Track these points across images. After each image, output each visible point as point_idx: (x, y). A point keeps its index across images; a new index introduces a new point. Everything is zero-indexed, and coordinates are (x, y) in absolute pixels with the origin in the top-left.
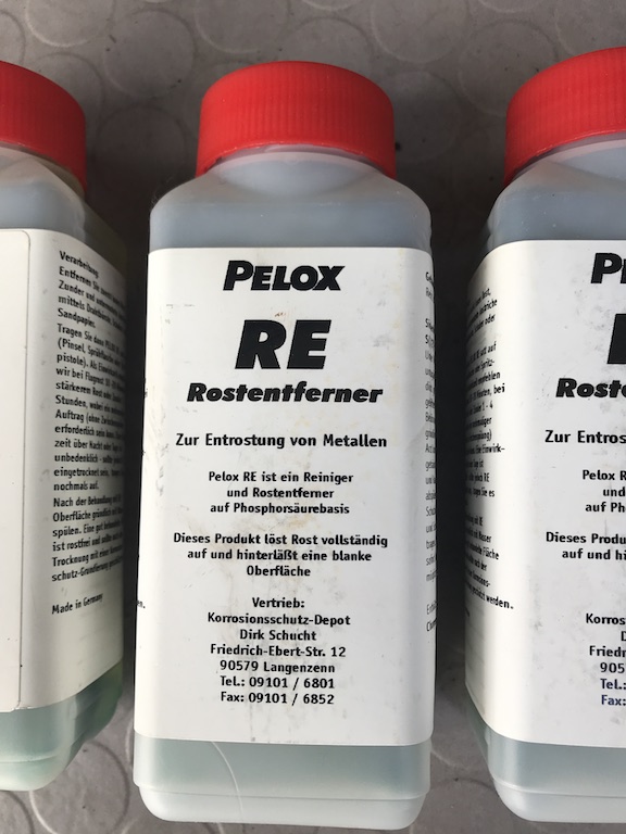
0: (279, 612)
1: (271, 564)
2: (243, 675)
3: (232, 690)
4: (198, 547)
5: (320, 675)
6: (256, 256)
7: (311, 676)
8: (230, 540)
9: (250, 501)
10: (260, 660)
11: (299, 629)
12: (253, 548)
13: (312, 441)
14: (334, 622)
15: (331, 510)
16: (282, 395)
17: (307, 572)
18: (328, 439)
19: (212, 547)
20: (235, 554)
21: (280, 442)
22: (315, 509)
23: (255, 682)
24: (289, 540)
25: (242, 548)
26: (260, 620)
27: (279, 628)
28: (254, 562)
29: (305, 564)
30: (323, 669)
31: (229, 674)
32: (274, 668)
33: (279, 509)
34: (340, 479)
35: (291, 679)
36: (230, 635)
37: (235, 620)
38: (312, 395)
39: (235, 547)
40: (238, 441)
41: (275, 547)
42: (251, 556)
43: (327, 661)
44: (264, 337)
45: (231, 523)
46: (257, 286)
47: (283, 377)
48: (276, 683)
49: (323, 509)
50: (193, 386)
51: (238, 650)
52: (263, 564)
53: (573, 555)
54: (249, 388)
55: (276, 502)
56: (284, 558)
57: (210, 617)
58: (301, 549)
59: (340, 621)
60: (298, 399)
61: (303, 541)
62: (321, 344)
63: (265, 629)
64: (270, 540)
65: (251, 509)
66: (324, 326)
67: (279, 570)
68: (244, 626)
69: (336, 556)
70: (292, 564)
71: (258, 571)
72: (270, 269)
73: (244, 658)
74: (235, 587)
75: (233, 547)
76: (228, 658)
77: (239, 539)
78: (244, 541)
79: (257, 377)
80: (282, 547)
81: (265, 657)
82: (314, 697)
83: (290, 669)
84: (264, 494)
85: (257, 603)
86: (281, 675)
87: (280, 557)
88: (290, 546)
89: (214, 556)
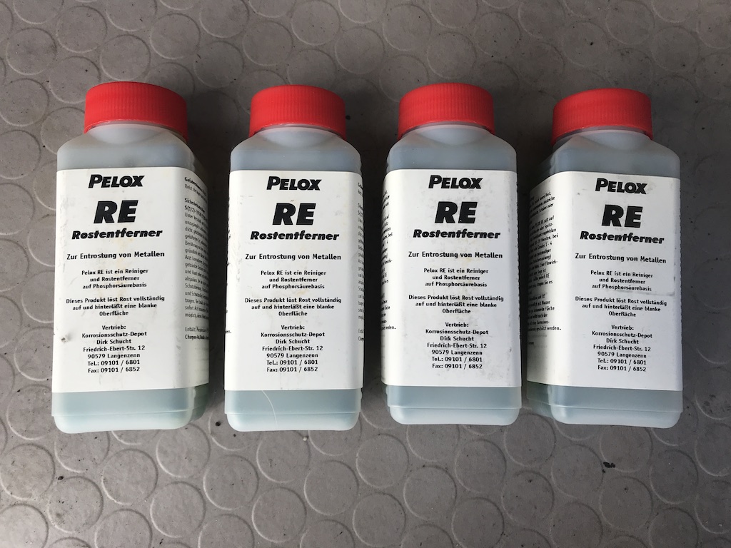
0: (293, 331)
1: (290, 311)
2: (277, 360)
3: (272, 367)
4: (256, 304)
5: (311, 359)
6: (282, 175)
7: (308, 359)
8: (271, 301)
9: (280, 283)
10: (285, 353)
11: (303, 338)
12: (281, 304)
13: (308, 257)
14: (317, 335)
15: (316, 287)
16: (294, 237)
17: (306, 314)
18: (315, 256)
19: (263, 304)
20: (273, 307)
21: (294, 257)
22: (309, 287)
23: (282, 362)
24: (298, 300)
25: (277, 304)
26: (285, 335)
27: (293, 338)
28: (282, 310)
29: (305, 311)
30: (313, 356)
31: (271, 359)
32: (291, 356)
33: (293, 287)
34: (321, 274)
35: (299, 360)
36: (271, 342)
37: (273, 335)
38: (308, 236)
39: (273, 304)
40: (274, 257)
41: (292, 303)
42: (281, 307)
43: (314, 352)
44: (285, 211)
45: (272, 293)
46: (282, 188)
47: (294, 228)
48: (292, 362)
49: (313, 287)
50: (253, 233)
51: (275, 349)
52: (286, 311)
53: (420, 305)
54: (279, 233)
55: (292, 284)
56: (295, 308)
57: (262, 335)
58: (303, 304)
59: (320, 335)
60: (301, 238)
61: (304, 300)
62: (311, 214)
63: (287, 339)
64: (289, 300)
65: (280, 287)
66: (313, 206)
67: (293, 313)
68: (278, 338)
69: (318, 307)
70: (299, 311)
71: (283, 314)
73: (277, 352)
74: (273, 321)
75: (272, 303)
76: (270, 352)
77: (275, 300)
78: (277, 301)
79: (283, 228)
80: (294, 303)
81: (287, 351)
82: (309, 368)
83: (298, 356)
84: (286, 280)
85: (284, 328)
86: (294, 359)
87: (294, 307)
88: (298, 303)
89: (264, 308)
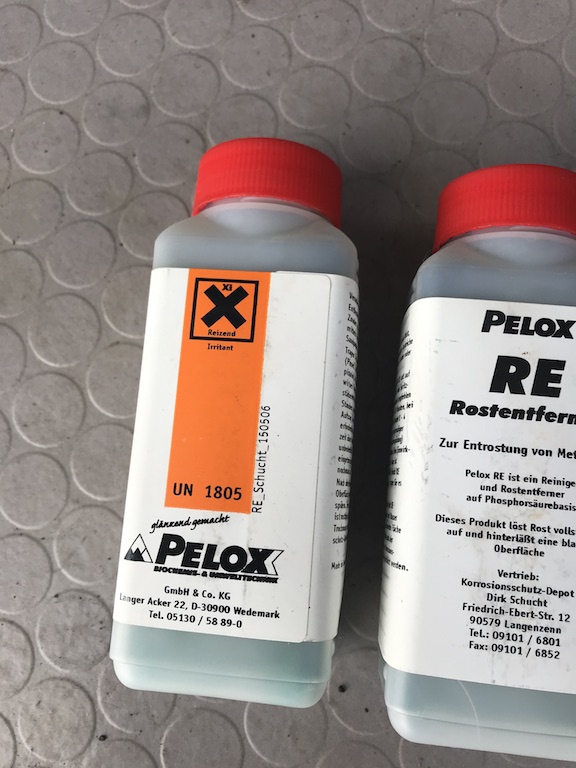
0: (519, 582)
1: (514, 545)
2: (488, 629)
3: (478, 640)
4: (456, 527)
5: (550, 635)
6: (508, 308)
7: (542, 635)
8: (481, 523)
9: (498, 495)
10: (502, 618)
11: (534, 597)
12: (499, 531)
13: (549, 453)
14: (562, 594)
15: (562, 508)
16: (526, 415)
17: (542, 554)
18: (562, 452)
19: (466, 528)
20: (485, 535)
21: (524, 452)
22: (550, 505)
23: (497, 635)
24: (528, 527)
25: (492, 530)
26: (503, 587)
27: (518, 595)
28: (501, 543)
29: (541, 548)
30: (552, 630)
31: (477, 627)
32: (513, 626)
33: (521, 503)
34: (570, 484)
35: (526, 635)
36: (479, 597)
37: (483, 585)
38: (550, 417)
39: (485, 529)
40: (490, 448)
41: (518, 532)
42: (499, 537)
43: (556, 624)
44: (513, 369)
45: (482, 511)
46: (508, 330)
47: (527, 401)
48: (514, 638)
49: (555, 506)
50: (455, 403)
51: (485, 609)
52: (507, 545)
54: (500, 407)
55: (519, 497)
56: (524, 541)
57: (463, 582)
58: (538, 535)
59: (566, 594)
60: (539, 419)
61: (539, 529)
62: (558, 379)
63: (507, 594)
64: (514, 527)
65: (499, 501)
66: (561, 365)
67: (519, 550)
68: (491, 591)
69: (564, 544)
70: (530, 546)
71: (504, 550)
72: (518, 318)
73: (489, 616)
74: (484, 560)
75: (482, 529)
76: (476, 614)
77: (488, 523)
78: (493, 525)
79: (506, 399)
80: (523, 533)
81: (506, 617)
82: (544, 652)
83: (526, 628)
84: (509, 490)
85: (501, 574)
86: (518, 632)
87: (521, 540)
88: (529, 532)
89: (468, 534)
